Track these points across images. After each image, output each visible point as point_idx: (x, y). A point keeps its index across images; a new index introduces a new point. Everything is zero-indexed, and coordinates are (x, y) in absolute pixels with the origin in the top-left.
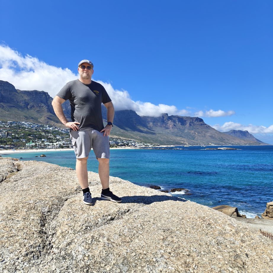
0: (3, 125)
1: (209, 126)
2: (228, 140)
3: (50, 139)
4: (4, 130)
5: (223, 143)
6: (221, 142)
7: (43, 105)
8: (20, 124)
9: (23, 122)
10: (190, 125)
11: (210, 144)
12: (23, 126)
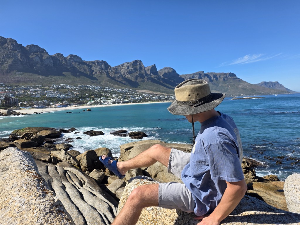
0: (75, 88)
1: (241, 80)
2: (259, 91)
3: (107, 97)
4: (75, 92)
5: (254, 94)
6: (252, 93)
7: (103, 71)
8: (87, 87)
9: (89, 86)
10: (224, 80)
11: (242, 94)
12: (89, 89)
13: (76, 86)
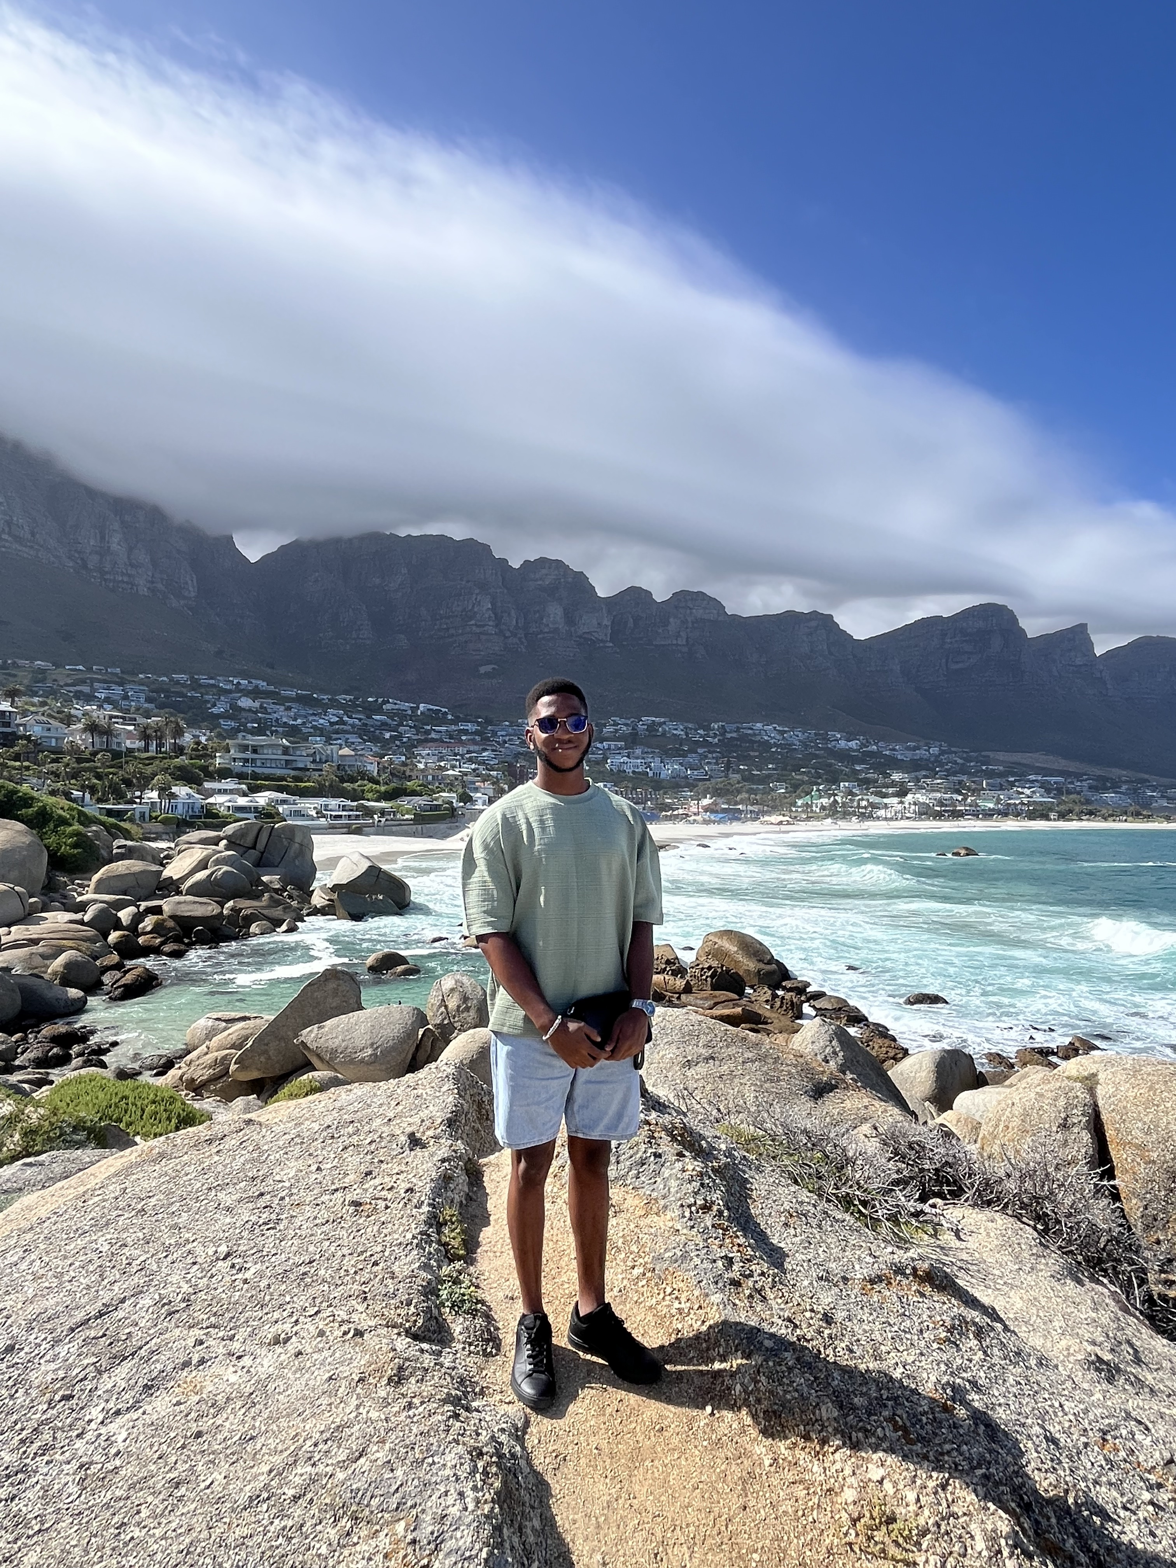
3: (868, 781)
12: (759, 738)
13: (707, 728)
